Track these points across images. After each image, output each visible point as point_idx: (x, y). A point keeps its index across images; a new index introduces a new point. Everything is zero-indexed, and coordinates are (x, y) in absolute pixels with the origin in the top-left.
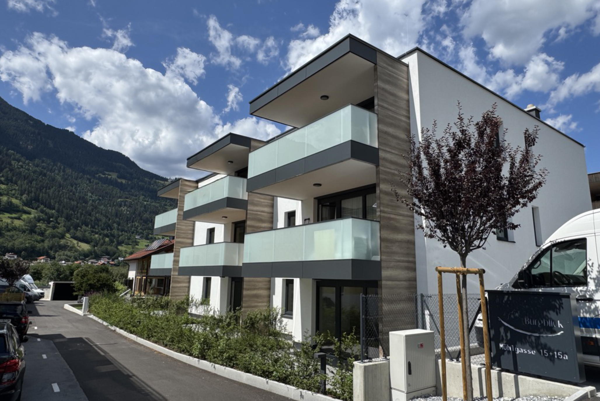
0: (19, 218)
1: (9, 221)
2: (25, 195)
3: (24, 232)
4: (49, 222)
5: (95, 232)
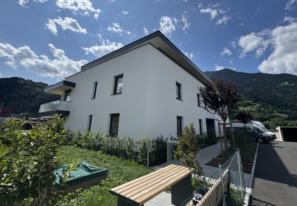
0: (253, 107)
1: (250, 109)
2: (252, 99)
3: (257, 112)
4: (265, 107)
5: (287, 109)
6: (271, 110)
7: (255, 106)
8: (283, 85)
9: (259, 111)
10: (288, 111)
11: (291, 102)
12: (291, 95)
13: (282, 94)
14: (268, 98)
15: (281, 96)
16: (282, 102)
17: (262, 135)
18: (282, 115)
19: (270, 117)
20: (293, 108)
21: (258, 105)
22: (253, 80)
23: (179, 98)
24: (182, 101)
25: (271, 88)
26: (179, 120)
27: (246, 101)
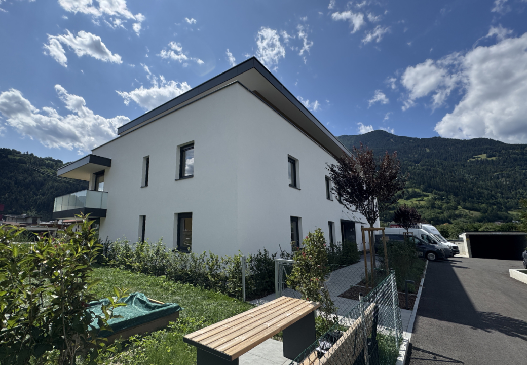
0: (422, 200)
1: (417, 203)
2: (422, 185)
3: (428, 208)
4: (443, 200)
5: (481, 202)
6: (453, 204)
7: (425, 198)
8: (478, 161)
9: (433, 206)
10: (481, 206)
11: (488, 189)
12: (489, 178)
13: (474, 176)
14: (449, 183)
15: (471, 179)
16: (472, 190)
17: (434, 247)
18: (471, 212)
19: (450, 217)
20: (491, 201)
21: (431, 196)
22: (426, 150)
23: (294, 184)
24: (300, 189)
25: (456, 165)
26: (295, 223)
27: (410, 190)
